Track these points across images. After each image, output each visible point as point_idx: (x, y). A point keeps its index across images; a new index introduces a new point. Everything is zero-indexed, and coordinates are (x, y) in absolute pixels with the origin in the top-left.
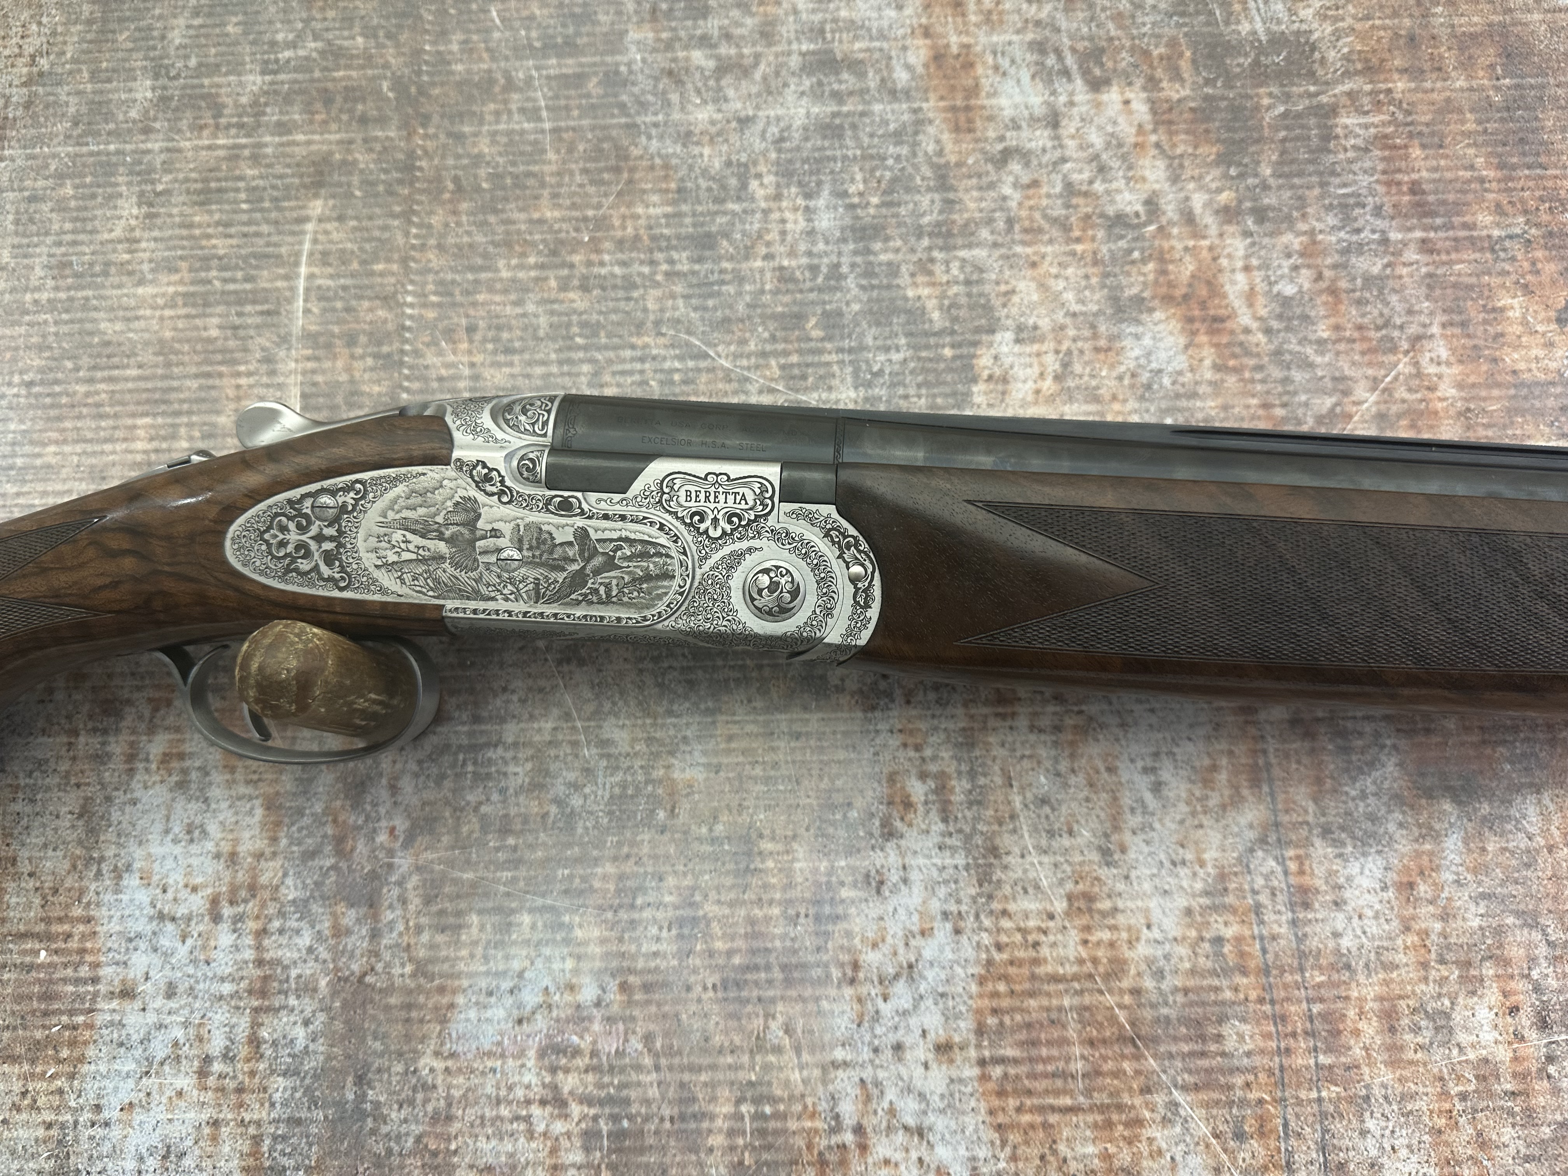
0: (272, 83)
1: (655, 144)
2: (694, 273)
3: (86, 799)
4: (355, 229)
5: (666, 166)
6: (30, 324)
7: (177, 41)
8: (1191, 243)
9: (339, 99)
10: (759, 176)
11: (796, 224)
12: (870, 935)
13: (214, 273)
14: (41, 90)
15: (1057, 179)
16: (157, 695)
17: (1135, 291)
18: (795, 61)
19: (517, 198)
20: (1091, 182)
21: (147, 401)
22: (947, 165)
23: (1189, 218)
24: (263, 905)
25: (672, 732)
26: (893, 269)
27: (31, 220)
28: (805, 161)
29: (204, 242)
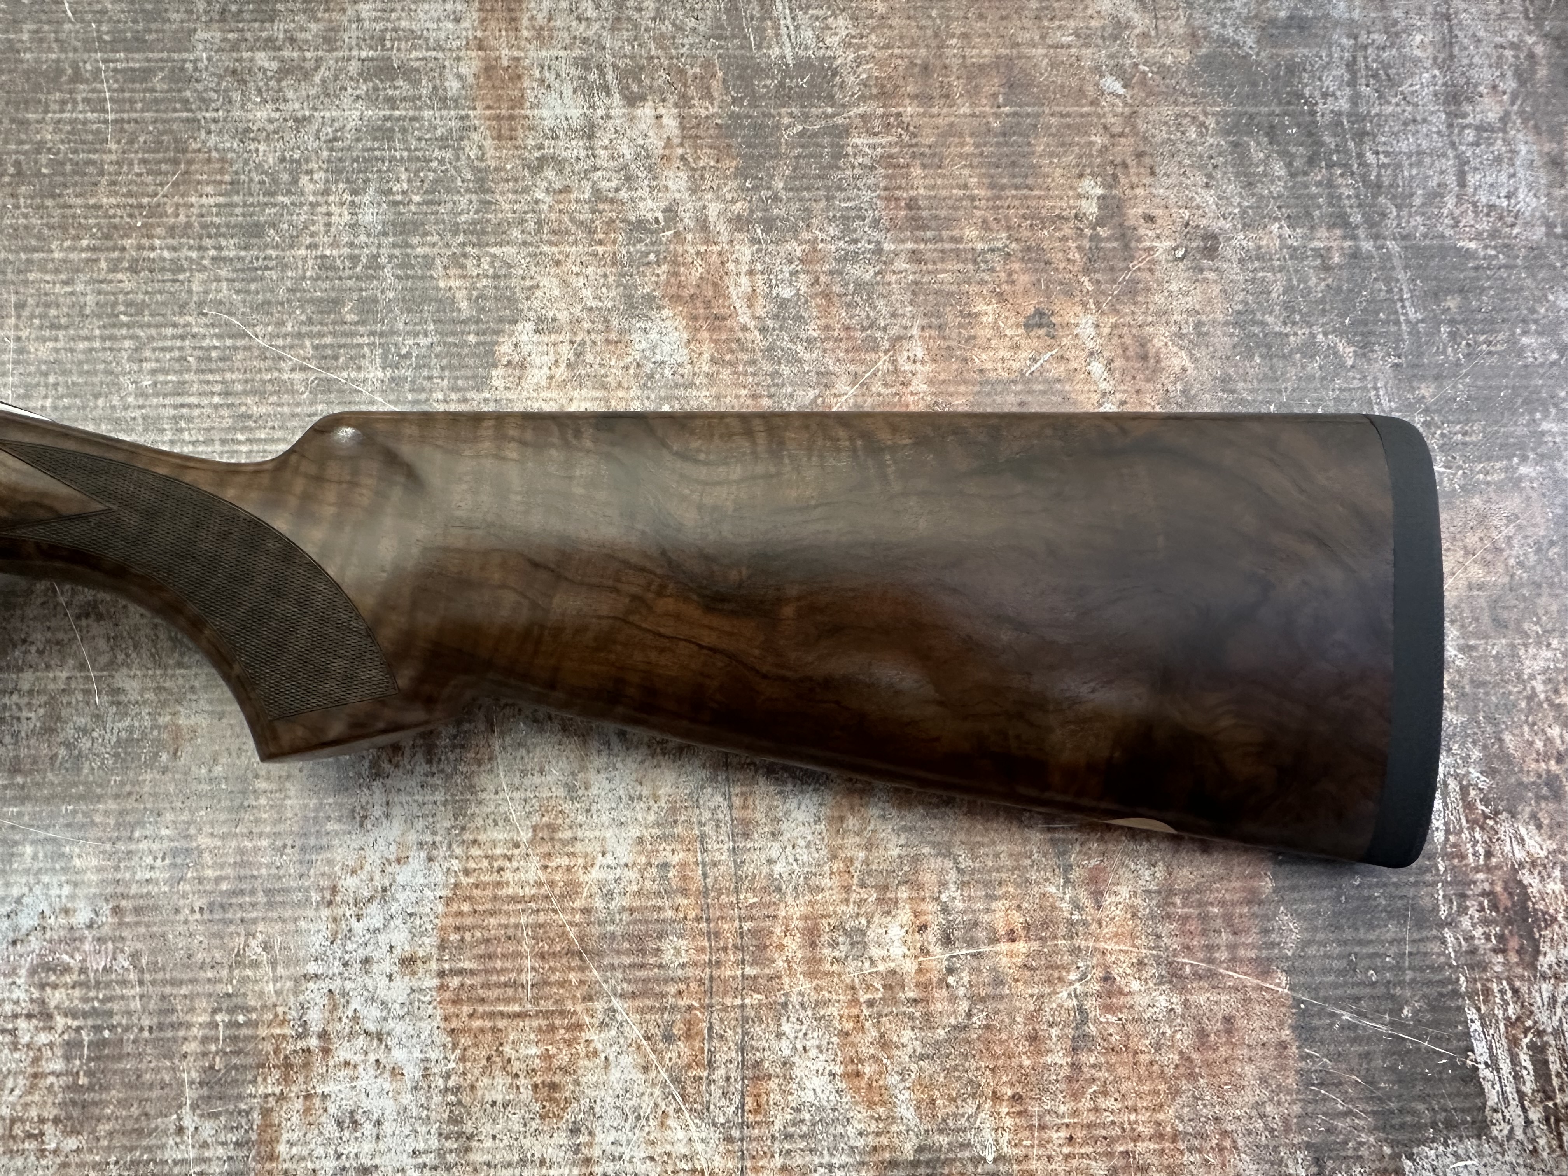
1: (213, 139)
2: (239, 258)
5: (223, 160)
8: (703, 248)
10: (310, 172)
11: (342, 217)
12: (350, 863)
15: (587, 186)
17: (647, 290)
18: (354, 67)
20: (617, 190)
22: (487, 169)
23: (703, 225)
25: (181, 681)
26: (428, 262)
28: (356, 160)
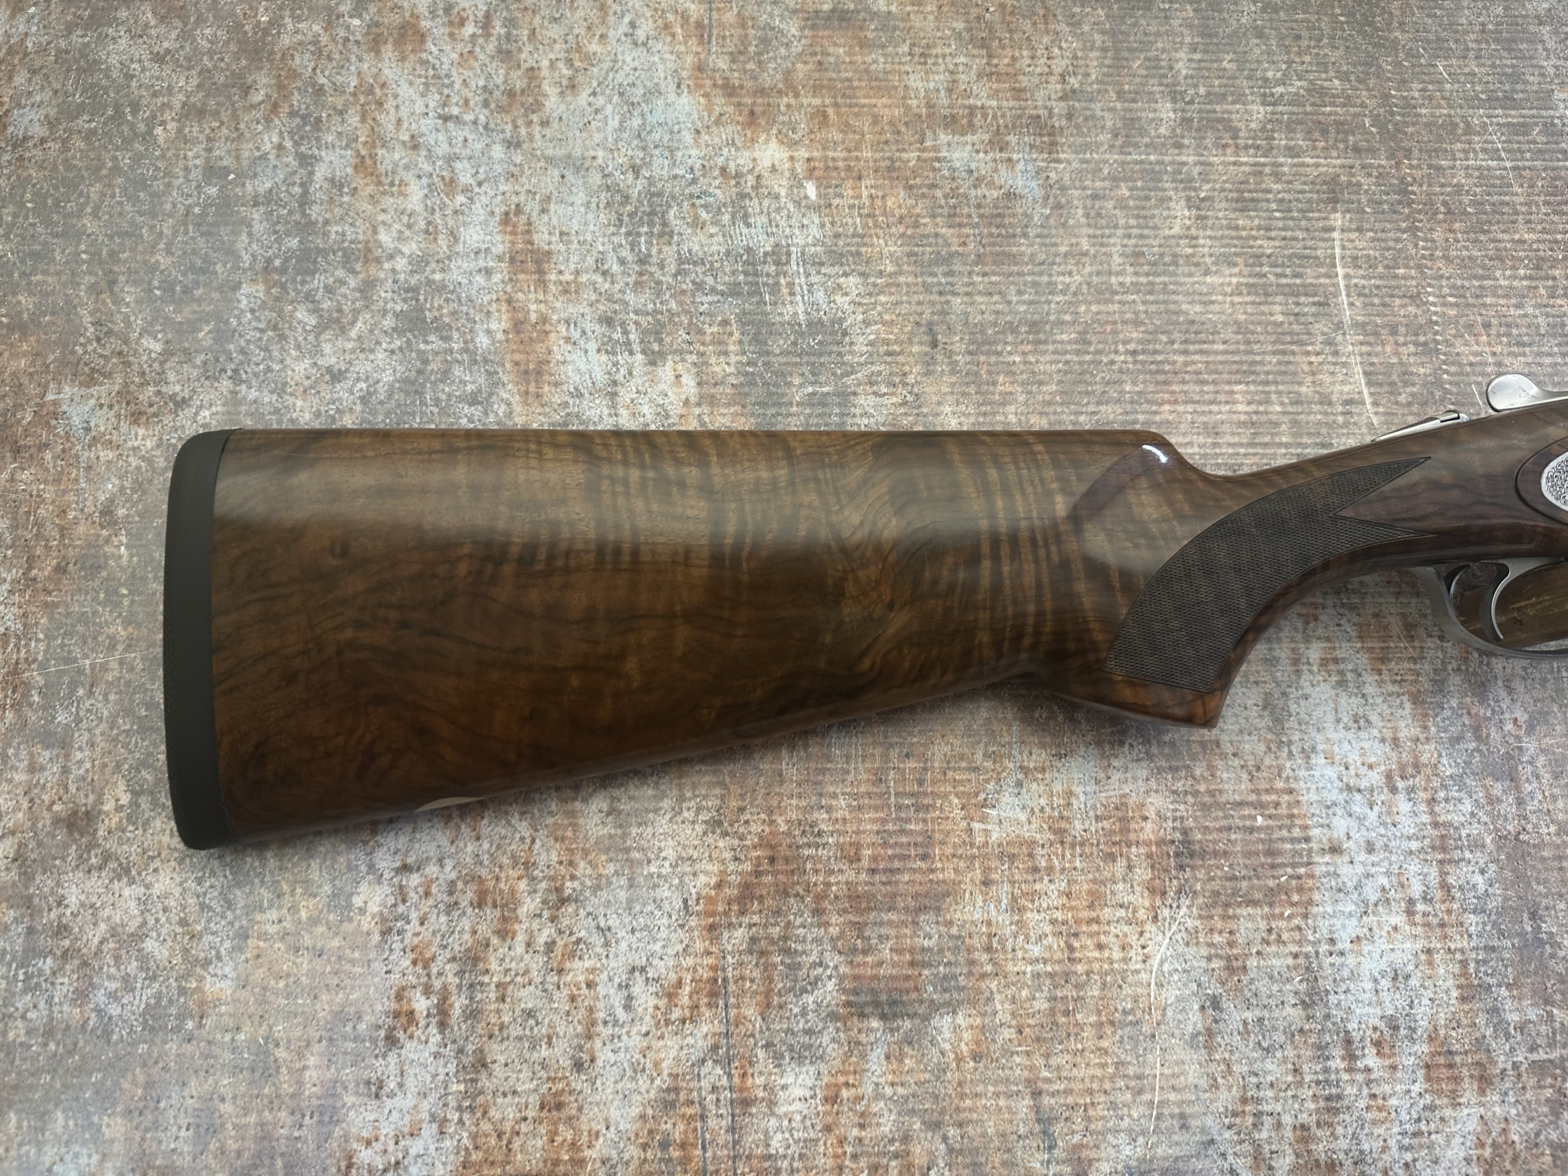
0: (1273, 113)
3: (1266, 694)
4: (1373, 240)
6: (1122, 303)
7: (1184, 72)
9: (1332, 130)
13: (1266, 269)
14: (1077, 105)
16: (1304, 611)
19: (1498, 222)
21: (1238, 372)
24: (1428, 780)
27: (1099, 215)
29: (1251, 243)
